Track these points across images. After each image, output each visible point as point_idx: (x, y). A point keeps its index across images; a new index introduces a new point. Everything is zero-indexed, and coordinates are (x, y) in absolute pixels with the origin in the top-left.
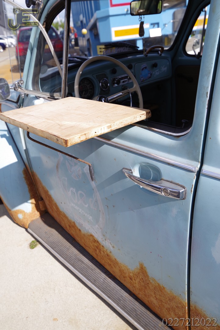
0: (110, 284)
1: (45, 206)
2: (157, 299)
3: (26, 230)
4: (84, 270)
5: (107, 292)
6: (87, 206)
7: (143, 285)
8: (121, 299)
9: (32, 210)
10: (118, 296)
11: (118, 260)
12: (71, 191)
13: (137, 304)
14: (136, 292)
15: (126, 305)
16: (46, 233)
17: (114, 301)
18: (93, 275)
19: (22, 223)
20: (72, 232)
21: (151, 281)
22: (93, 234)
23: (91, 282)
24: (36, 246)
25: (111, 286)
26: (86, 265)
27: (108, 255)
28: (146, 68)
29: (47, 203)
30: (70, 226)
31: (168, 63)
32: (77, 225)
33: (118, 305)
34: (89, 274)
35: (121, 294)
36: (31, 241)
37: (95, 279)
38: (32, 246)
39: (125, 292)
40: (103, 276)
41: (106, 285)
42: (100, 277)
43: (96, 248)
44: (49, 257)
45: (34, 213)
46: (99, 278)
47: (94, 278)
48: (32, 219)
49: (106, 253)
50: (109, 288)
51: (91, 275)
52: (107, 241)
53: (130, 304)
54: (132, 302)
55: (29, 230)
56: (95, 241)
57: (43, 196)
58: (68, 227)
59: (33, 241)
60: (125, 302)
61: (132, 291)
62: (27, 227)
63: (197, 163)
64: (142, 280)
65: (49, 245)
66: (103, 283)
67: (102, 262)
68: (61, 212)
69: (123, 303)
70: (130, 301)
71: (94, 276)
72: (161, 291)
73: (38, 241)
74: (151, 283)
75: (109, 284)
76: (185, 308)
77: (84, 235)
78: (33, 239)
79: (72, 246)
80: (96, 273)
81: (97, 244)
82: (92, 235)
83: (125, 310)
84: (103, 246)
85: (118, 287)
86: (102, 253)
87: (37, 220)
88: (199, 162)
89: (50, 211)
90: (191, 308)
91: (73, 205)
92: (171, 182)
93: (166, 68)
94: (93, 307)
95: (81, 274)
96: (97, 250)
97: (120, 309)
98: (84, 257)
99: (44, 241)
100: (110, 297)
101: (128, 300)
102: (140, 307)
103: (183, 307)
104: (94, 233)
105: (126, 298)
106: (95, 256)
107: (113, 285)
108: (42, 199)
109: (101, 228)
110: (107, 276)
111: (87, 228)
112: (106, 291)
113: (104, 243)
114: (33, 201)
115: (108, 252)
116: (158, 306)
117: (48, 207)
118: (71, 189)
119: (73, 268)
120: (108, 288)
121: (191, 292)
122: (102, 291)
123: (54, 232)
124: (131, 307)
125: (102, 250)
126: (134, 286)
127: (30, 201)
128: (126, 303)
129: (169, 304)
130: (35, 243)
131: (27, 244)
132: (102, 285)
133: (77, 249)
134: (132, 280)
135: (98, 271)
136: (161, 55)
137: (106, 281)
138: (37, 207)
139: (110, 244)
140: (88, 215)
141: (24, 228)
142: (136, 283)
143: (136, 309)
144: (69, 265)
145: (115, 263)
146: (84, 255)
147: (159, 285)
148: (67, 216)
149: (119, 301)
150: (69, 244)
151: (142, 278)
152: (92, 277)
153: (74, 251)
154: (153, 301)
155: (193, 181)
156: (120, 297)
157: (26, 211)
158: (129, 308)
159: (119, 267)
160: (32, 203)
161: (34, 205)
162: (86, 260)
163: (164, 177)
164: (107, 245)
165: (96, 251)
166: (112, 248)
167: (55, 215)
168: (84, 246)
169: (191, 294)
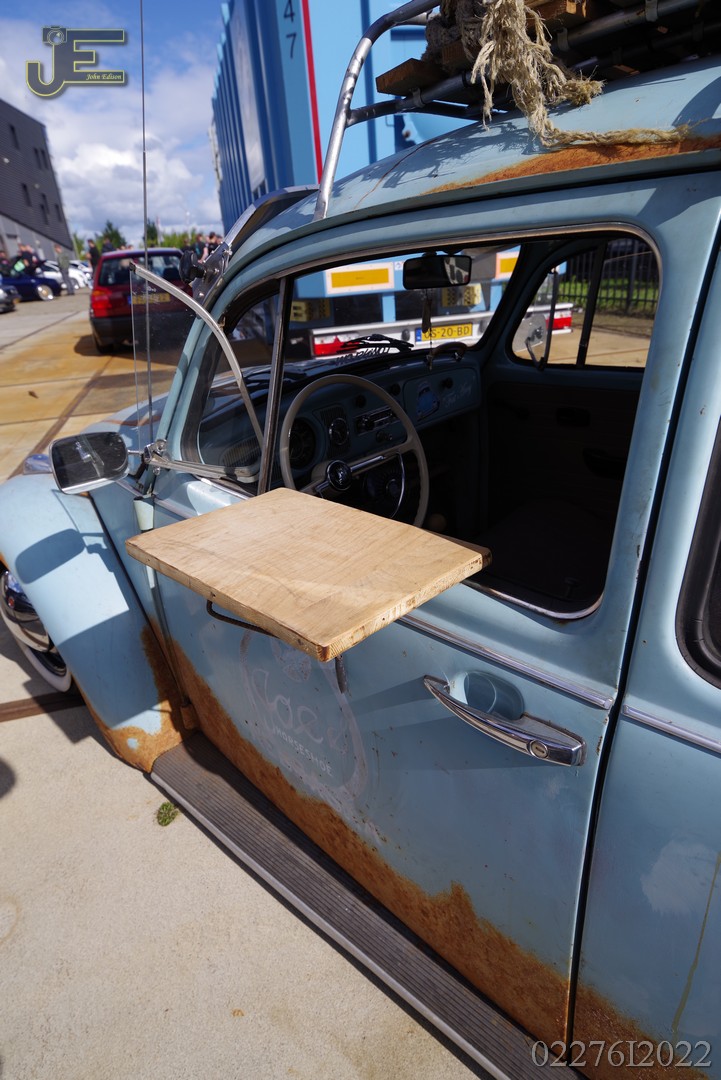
0: (367, 921)
1: (196, 719)
2: (490, 964)
3: (147, 776)
4: (301, 883)
5: (362, 939)
6: (320, 741)
7: (458, 930)
8: (397, 957)
9: (162, 729)
10: (389, 950)
11: (393, 868)
12: (279, 702)
13: (437, 969)
14: (436, 944)
15: (409, 972)
16: (199, 785)
17: (378, 963)
18: (324, 897)
19: (138, 760)
20: (269, 788)
21: (480, 926)
22: (331, 804)
23: (321, 915)
24: (172, 817)
25: (372, 924)
26: (307, 871)
27: (366, 854)
28: (427, 389)
29: (202, 713)
30: (263, 775)
31: (474, 377)
32: (286, 776)
33: (389, 972)
34: (314, 894)
35: (396, 944)
36: (160, 805)
37: (330, 907)
38: (164, 818)
39: (406, 940)
40: (350, 898)
41: (357, 924)
42: (343, 901)
43: (334, 834)
44: (209, 846)
45: (167, 735)
46: (341, 905)
47: (327, 904)
48: (162, 750)
49: (360, 849)
50: (366, 931)
51: (319, 897)
52: (366, 824)
53: (420, 969)
54: (424, 966)
55: (154, 776)
56: (335, 819)
57: (194, 696)
58: (258, 776)
59: (164, 806)
60: (407, 965)
61: (425, 939)
62: (149, 769)
63: (611, 689)
64: (455, 921)
65: (208, 819)
66: (350, 918)
67: (348, 866)
68: (242, 740)
69: (404, 968)
70: (420, 963)
71: (328, 900)
72: (504, 950)
73: (177, 805)
74: (479, 930)
75: (365, 919)
76: (565, 992)
77: (304, 801)
78: (165, 800)
79: (268, 822)
80: (332, 892)
81: (339, 825)
82: (326, 806)
83: (409, 985)
84: (354, 834)
85: (388, 926)
86: (350, 847)
87: (174, 750)
88: (615, 686)
89: (209, 730)
90: (579, 993)
91: (279, 731)
92: (548, 724)
93: (469, 388)
94: (327, 975)
95: (295, 892)
96: (338, 838)
97: (394, 981)
98: (298, 849)
99: (194, 806)
100: (370, 952)
101: (415, 959)
102: (444, 977)
103: (559, 989)
104: (333, 802)
105: (411, 956)
106: (328, 849)
107: (375, 921)
108: (189, 702)
109: (354, 795)
110: (360, 899)
111: (313, 788)
112: (358, 936)
113: (358, 826)
114: (166, 705)
115: (369, 849)
116: (493, 979)
117: (204, 721)
118: (279, 697)
119: (272, 878)
120: (364, 929)
121: (583, 960)
122: (348, 938)
123: (219, 783)
124: (423, 978)
125: (351, 840)
126: (431, 930)
127: (159, 707)
128: (410, 967)
129: (522, 980)
130: (170, 810)
131: (150, 814)
132: (348, 922)
133: (279, 828)
134: (428, 917)
135: (336, 885)
136: (459, 360)
137: (358, 913)
138: (176, 720)
139: (375, 833)
140: (321, 762)
141: (142, 771)
142: (437, 925)
143: (435, 982)
144: (262, 869)
145: (386, 874)
146: (300, 845)
147: (500, 936)
148: (259, 751)
149: (391, 964)
150: (260, 815)
151: (457, 918)
152: (323, 902)
153: (274, 833)
154: (482, 968)
155: (602, 727)
156: (393, 954)
157: (147, 731)
158: (418, 981)
159: (395, 884)
160: (162, 711)
161: (167, 716)
162: (304, 859)
163: (530, 710)
164: (368, 832)
165: (333, 839)
166: (378, 841)
167: (222, 742)
168: (299, 824)
169: (583, 966)
